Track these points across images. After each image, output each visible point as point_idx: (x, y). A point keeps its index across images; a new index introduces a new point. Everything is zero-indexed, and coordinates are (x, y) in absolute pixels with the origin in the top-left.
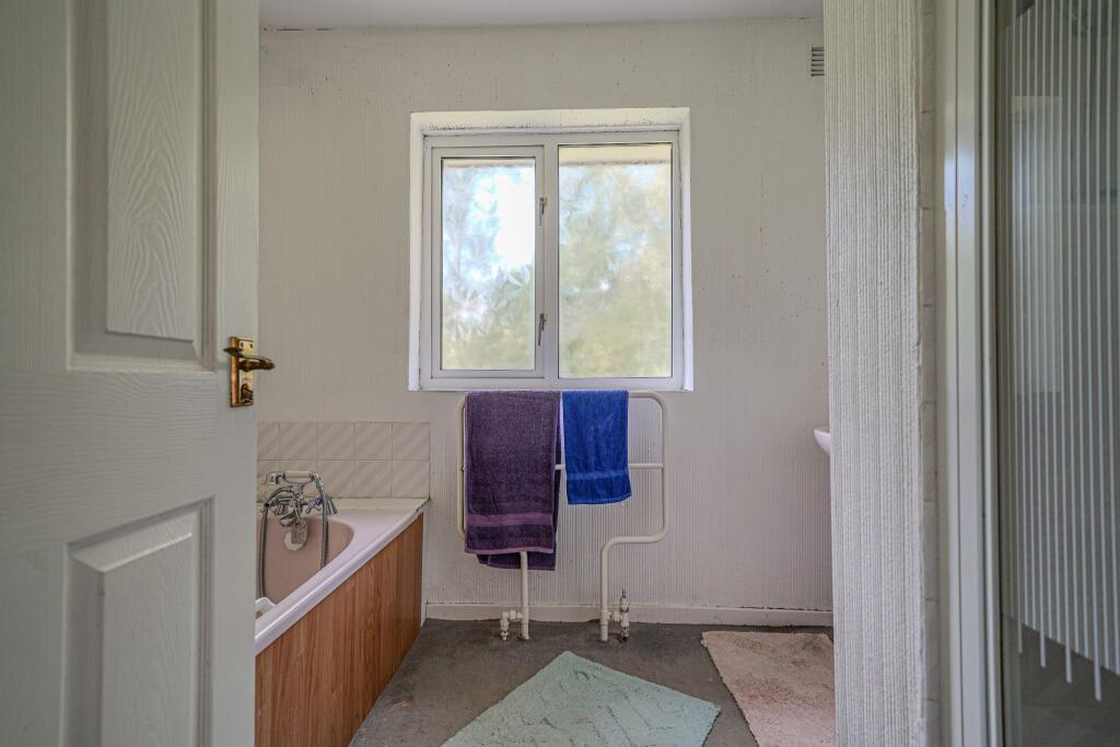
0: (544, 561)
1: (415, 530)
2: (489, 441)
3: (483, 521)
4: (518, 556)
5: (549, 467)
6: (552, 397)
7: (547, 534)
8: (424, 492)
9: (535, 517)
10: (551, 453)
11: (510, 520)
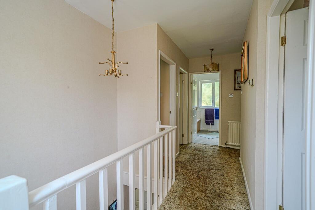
0: (213, 124)
1: (200, 121)
2: (207, 113)
3: (206, 120)
4: (210, 124)
5: (213, 116)
6: (214, 109)
7: (213, 122)
8: (200, 118)
9: (212, 120)
10: (213, 114)
11: (209, 120)
